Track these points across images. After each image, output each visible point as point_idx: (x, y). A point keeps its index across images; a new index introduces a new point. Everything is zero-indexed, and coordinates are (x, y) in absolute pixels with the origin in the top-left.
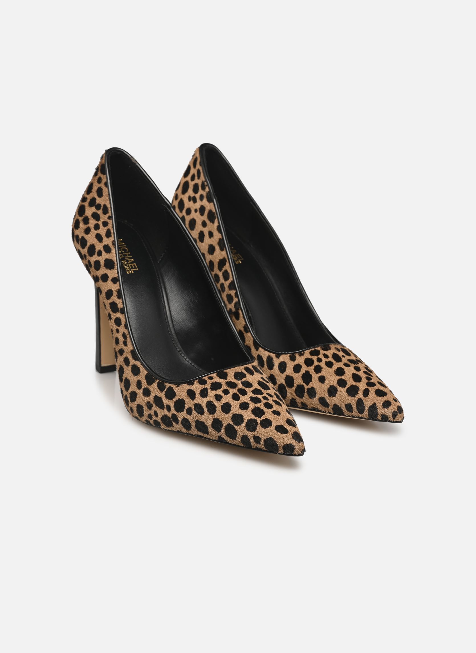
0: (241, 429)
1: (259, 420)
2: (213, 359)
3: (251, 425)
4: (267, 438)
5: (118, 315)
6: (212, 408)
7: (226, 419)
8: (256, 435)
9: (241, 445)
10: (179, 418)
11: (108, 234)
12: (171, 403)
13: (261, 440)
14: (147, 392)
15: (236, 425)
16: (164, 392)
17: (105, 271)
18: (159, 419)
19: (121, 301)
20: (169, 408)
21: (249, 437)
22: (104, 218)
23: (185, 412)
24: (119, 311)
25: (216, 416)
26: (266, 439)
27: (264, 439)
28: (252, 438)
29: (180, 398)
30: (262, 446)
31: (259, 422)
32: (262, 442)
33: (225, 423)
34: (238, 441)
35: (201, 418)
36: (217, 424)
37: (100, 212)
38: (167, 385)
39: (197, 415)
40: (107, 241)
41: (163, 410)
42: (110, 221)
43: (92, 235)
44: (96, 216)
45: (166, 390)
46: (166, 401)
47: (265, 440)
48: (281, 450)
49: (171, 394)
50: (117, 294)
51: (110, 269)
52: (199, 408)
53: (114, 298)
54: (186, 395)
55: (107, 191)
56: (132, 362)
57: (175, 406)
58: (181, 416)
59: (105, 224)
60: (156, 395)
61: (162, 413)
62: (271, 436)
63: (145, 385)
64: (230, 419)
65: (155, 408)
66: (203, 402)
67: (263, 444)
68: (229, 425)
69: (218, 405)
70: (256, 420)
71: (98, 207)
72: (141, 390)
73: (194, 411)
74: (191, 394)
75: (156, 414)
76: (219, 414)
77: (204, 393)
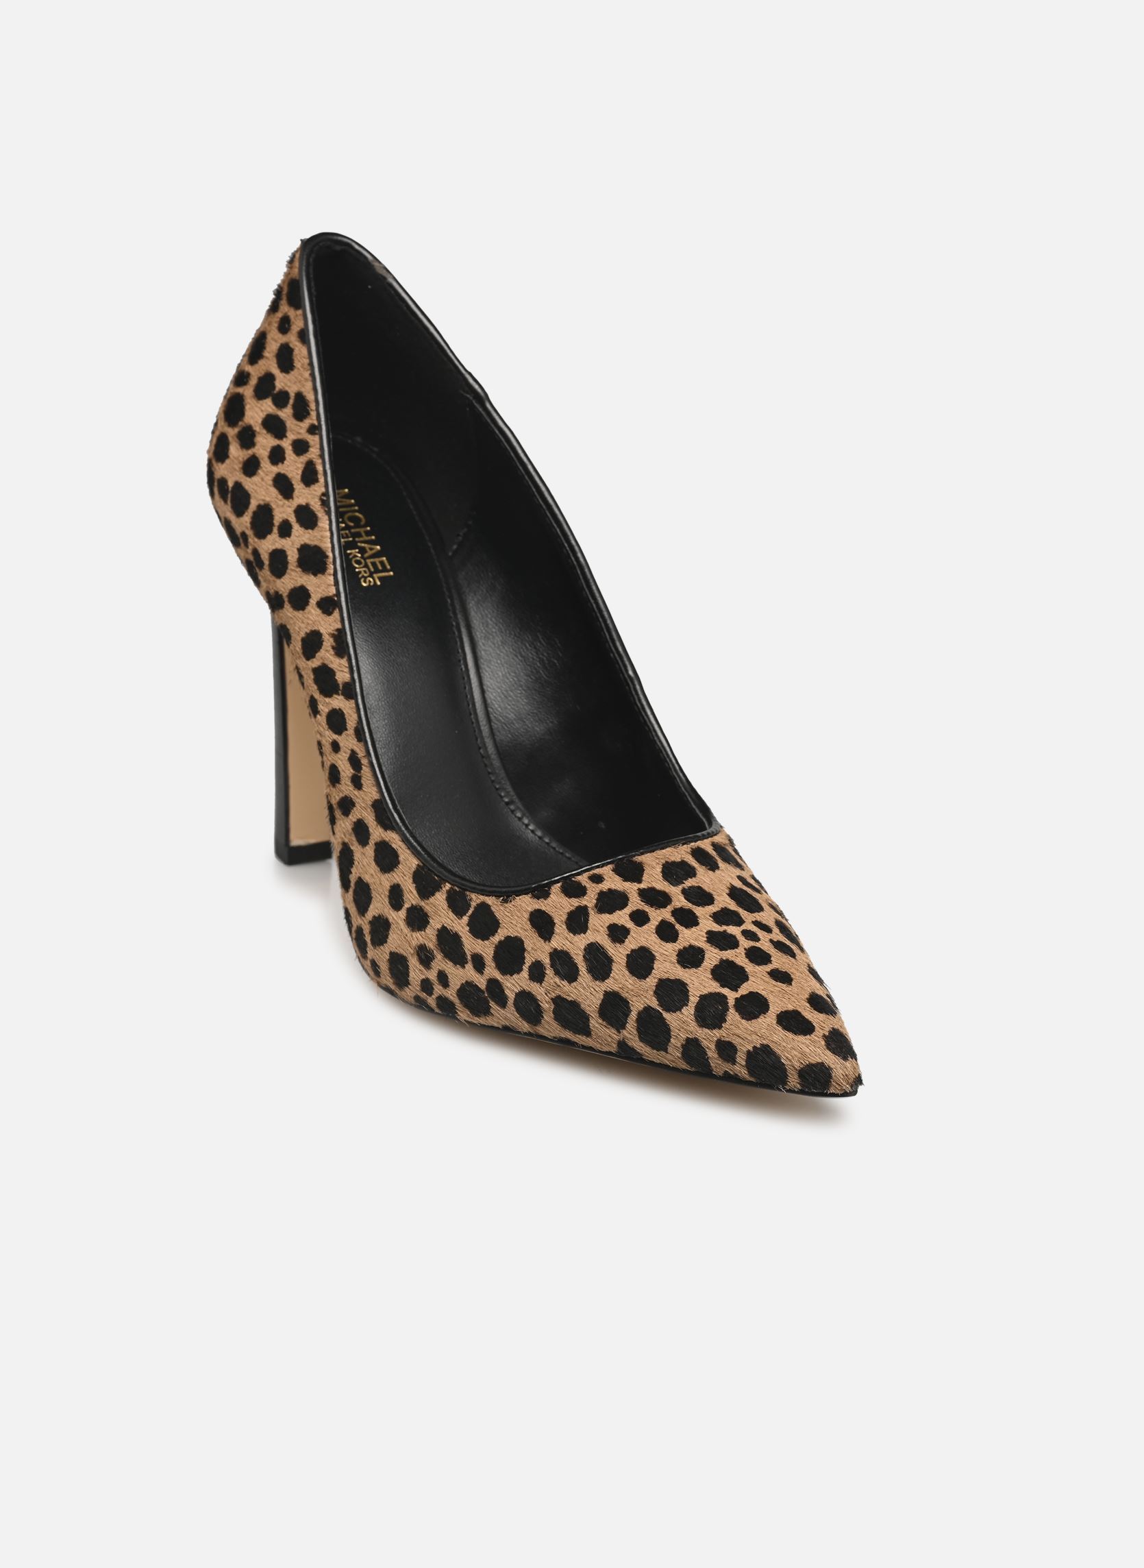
0: (682, 1023)
1: (731, 996)
2: (603, 826)
3: (711, 1011)
4: (755, 1047)
5: (338, 702)
6: (599, 963)
7: (641, 994)
8: (723, 1039)
9: (683, 1065)
10: (507, 992)
11: (309, 476)
12: (486, 949)
13: (739, 1054)
14: (418, 919)
15: (668, 1010)
16: (466, 919)
17: (299, 579)
18: (451, 994)
19: (344, 662)
20: (479, 963)
21: (705, 1043)
22: (296, 429)
23: (525, 973)
24: (340, 692)
25: (610, 984)
26: (751, 1049)
27: (745, 1050)
28: (713, 1047)
29: (509, 934)
30: (740, 1069)
31: (731, 1002)
32: (741, 1058)
33: (637, 1006)
34: (673, 1055)
35: (571, 991)
36: (614, 1008)
37: (286, 414)
38: (476, 899)
39: (559, 983)
40: (306, 495)
41: (464, 967)
42: (313, 440)
43: (262, 479)
44: (274, 426)
45: (470, 912)
46: (471, 944)
47: (749, 1052)
48: (793, 1081)
49: (484, 924)
50: (334, 644)
51: (315, 575)
52: (564, 965)
53: (326, 655)
54: (528, 926)
55: (306, 355)
56: (377, 833)
57: (496, 958)
58: (514, 984)
59: (300, 447)
60: (444, 928)
61: (459, 975)
62: (765, 1042)
63: (411, 897)
64: (652, 993)
65: (440, 962)
66: (576, 945)
67: (744, 1063)
68: (648, 1009)
69: (619, 954)
70: (725, 997)
71: (281, 399)
72: (402, 913)
73: (549, 972)
74: (542, 924)
75: (443, 978)
76: (620, 979)
77: (577, 922)
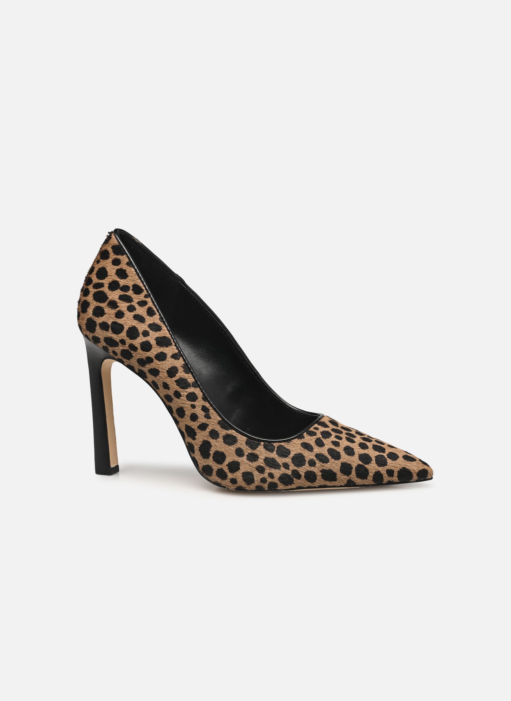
0: (372, 467)
1: (385, 455)
3: (381, 462)
5: (191, 390)
6: (336, 455)
7: (355, 461)
8: (388, 469)
9: (373, 483)
10: (301, 473)
11: (150, 312)
12: (288, 460)
13: (395, 472)
14: (253, 457)
15: (366, 464)
16: (275, 452)
17: (159, 350)
18: (276, 480)
19: (190, 375)
20: (286, 466)
21: (382, 472)
22: (137, 299)
23: (307, 465)
24: (191, 386)
25: (342, 460)
26: (399, 470)
27: (397, 471)
28: (385, 472)
29: (296, 453)
30: (395, 478)
31: (386, 457)
32: (396, 474)
33: (354, 465)
34: (370, 480)
35: (327, 466)
36: (346, 469)
37: (130, 293)
38: (276, 445)
39: (322, 464)
40: (149, 320)
41: (280, 469)
42: (149, 300)
43: (128, 318)
44: (123, 298)
45: (276, 449)
46: (280, 460)
47: (398, 471)
48: (415, 477)
49: (284, 453)
50: (183, 370)
51: (166, 347)
52: (322, 458)
53: (181, 374)
54: (302, 448)
55: (131, 271)
56: (223, 432)
57: (293, 462)
58: (302, 470)
59: (142, 304)
60: (266, 458)
61: (277, 473)
62: (403, 466)
63: (247, 450)
64: (358, 460)
65: (268, 470)
66: (324, 451)
67: (397, 476)
68: (359, 466)
69: (340, 450)
70: (382, 456)
71: (125, 288)
72: (245, 457)
73: (317, 462)
74: (307, 446)
75: (271, 475)
76: (345, 458)
77: (320, 443)
